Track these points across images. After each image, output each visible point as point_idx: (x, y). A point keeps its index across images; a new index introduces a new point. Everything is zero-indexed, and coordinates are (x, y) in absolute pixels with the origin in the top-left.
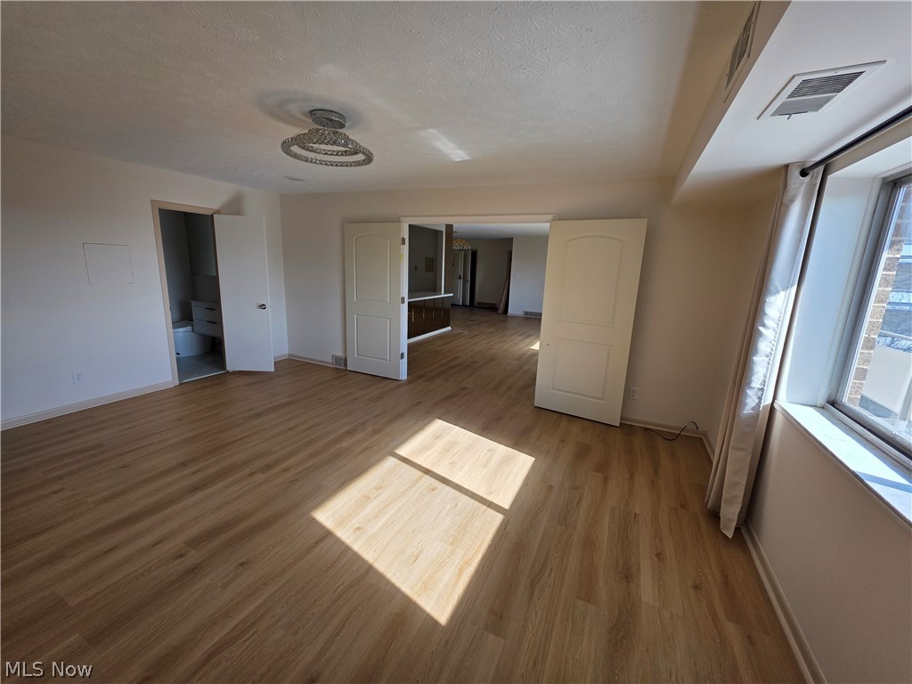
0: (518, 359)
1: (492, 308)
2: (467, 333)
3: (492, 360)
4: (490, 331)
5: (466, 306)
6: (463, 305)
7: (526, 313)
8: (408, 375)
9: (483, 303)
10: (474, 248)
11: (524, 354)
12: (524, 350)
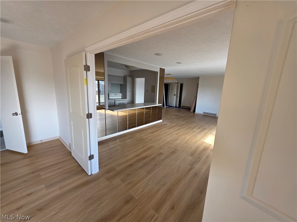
0: (192, 154)
1: (189, 109)
2: (169, 124)
3: (173, 152)
4: (182, 123)
5: (177, 107)
6: (176, 107)
7: (205, 113)
8: (100, 168)
9: (184, 106)
10: (182, 82)
11: (198, 147)
12: (199, 143)
